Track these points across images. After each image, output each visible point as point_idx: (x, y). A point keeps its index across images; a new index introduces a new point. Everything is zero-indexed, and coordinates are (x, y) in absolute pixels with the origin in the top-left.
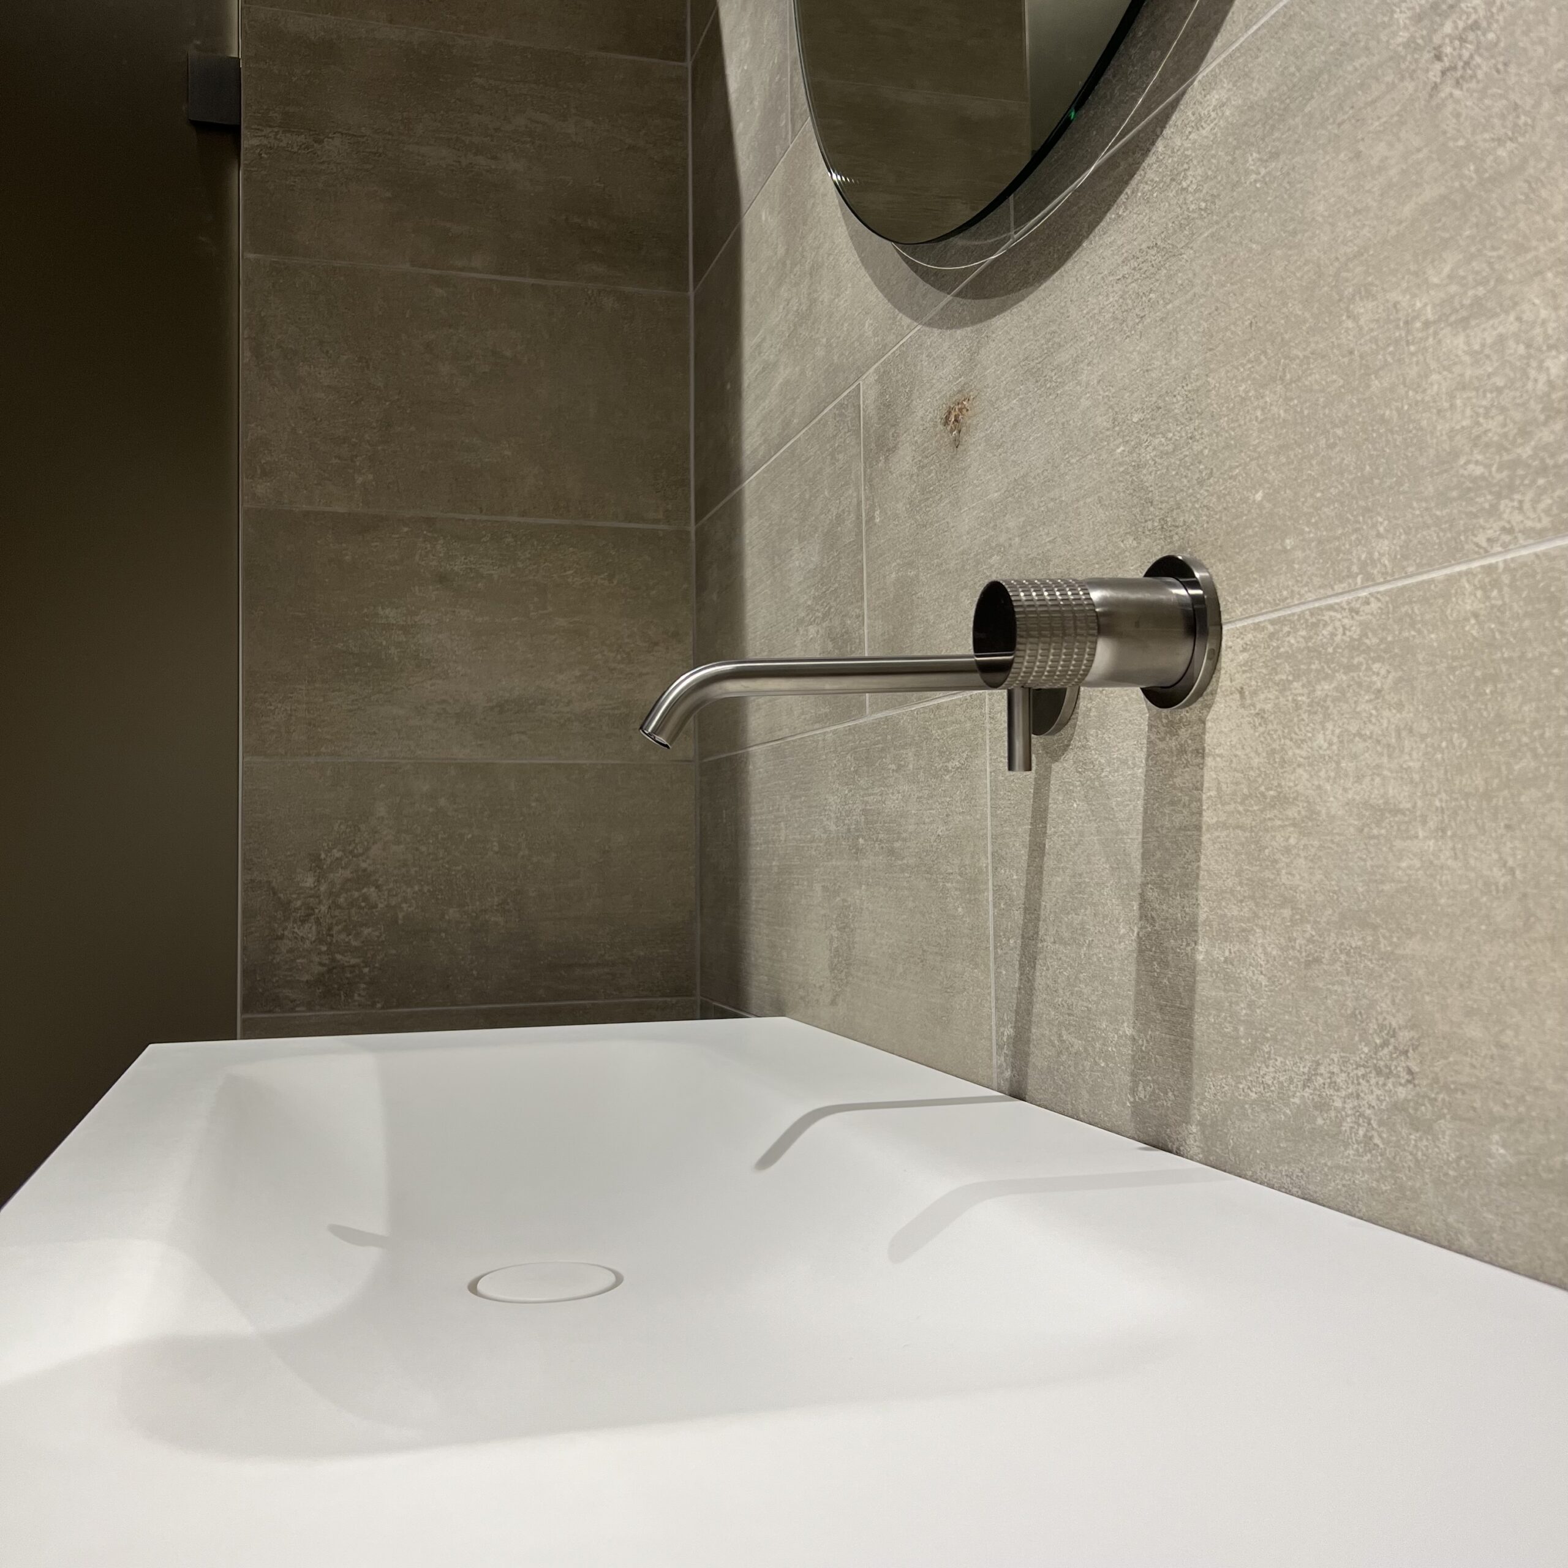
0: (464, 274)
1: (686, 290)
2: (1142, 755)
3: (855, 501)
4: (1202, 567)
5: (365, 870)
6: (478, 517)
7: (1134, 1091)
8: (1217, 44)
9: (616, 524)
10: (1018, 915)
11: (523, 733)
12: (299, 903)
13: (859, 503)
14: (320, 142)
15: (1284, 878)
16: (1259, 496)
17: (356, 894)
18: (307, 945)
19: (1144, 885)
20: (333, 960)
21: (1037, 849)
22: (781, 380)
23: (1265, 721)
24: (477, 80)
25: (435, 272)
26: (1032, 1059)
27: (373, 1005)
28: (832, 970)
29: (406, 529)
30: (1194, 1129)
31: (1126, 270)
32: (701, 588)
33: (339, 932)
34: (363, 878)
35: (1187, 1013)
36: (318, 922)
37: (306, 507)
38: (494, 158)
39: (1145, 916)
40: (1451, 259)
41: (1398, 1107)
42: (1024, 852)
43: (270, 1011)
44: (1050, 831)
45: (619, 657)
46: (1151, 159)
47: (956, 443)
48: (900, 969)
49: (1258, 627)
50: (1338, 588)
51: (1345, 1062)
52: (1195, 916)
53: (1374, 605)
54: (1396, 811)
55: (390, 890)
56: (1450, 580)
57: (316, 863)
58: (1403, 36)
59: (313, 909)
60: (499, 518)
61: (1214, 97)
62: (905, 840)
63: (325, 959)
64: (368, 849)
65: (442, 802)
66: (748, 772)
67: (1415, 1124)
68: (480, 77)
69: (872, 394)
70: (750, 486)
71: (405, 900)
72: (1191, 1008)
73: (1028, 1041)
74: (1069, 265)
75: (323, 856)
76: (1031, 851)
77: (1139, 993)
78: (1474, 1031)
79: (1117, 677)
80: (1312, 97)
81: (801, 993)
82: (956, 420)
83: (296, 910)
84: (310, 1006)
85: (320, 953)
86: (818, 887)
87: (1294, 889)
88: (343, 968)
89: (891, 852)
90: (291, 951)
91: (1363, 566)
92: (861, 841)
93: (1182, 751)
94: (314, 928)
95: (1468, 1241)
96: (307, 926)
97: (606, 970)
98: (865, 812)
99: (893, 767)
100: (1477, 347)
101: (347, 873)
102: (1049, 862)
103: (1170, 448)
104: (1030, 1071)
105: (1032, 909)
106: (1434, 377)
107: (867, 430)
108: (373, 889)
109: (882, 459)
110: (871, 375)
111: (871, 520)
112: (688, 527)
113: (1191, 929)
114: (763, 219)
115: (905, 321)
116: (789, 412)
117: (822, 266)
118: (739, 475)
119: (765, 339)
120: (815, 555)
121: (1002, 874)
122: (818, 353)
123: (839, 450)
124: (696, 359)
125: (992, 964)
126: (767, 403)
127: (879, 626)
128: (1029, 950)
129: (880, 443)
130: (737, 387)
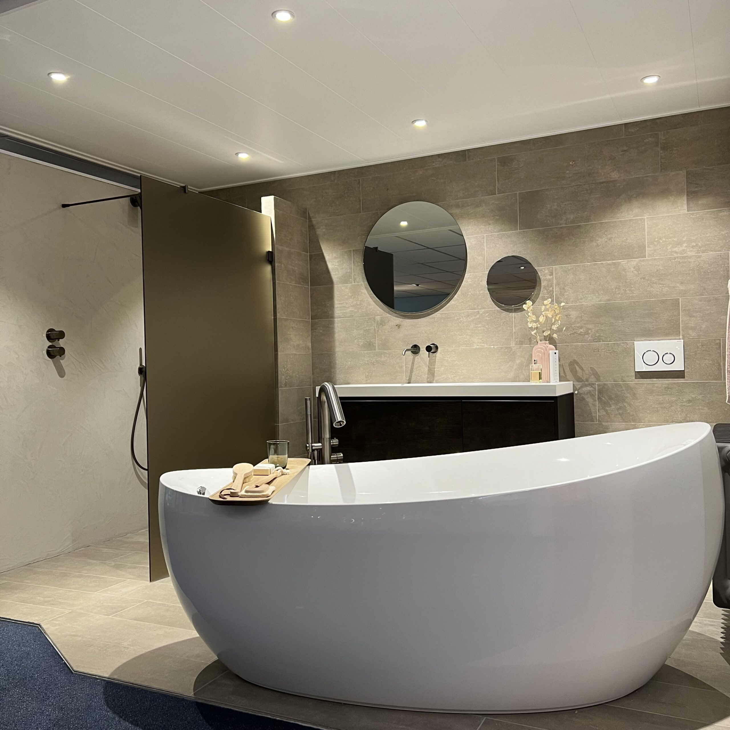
0: (293, 284)
1: (309, 286)
3: (374, 328)
4: (436, 345)
8: (439, 311)
11: (299, 349)
15: (444, 364)
16: (443, 341)
19: (429, 365)
22: (349, 310)
29: (289, 321)
30: (435, 381)
31: (428, 322)
35: (434, 374)
37: (282, 317)
38: (295, 268)
39: (429, 368)
44: (415, 362)
46: (430, 316)
49: (442, 349)
50: (450, 348)
56: (459, 348)
57: (284, 368)
59: (284, 374)
60: (296, 319)
63: (285, 381)
64: (288, 365)
65: (293, 359)
68: (293, 256)
69: (379, 319)
74: (419, 319)
76: (412, 364)
77: (428, 373)
80: (447, 319)
82: (399, 326)
89: (383, 364)
92: (374, 363)
93: (434, 356)
94: (284, 377)
98: (375, 360)
99: (383, 356)
103: (432, 336)
104: (411, 381)
107: (377, 322)
109: (381, 326)
110: (379, 317)
111: (378, 331)
112: (310, 320)
113: (435, 368)
114: (343, 288)
115: (387, 314)
116: (353, 314)
117: (364, 301)
118: (333, 317)
119: (344, 303)
120: (362, 332)
121: (407, 366)
122: (363, 310)
123: (369, 322)
124: (311, 296)
125: (405, 373)
126: (344, 311)
127: (380, 342)
128: (411, 372)
129: (381, 324)
130: (332, 306)
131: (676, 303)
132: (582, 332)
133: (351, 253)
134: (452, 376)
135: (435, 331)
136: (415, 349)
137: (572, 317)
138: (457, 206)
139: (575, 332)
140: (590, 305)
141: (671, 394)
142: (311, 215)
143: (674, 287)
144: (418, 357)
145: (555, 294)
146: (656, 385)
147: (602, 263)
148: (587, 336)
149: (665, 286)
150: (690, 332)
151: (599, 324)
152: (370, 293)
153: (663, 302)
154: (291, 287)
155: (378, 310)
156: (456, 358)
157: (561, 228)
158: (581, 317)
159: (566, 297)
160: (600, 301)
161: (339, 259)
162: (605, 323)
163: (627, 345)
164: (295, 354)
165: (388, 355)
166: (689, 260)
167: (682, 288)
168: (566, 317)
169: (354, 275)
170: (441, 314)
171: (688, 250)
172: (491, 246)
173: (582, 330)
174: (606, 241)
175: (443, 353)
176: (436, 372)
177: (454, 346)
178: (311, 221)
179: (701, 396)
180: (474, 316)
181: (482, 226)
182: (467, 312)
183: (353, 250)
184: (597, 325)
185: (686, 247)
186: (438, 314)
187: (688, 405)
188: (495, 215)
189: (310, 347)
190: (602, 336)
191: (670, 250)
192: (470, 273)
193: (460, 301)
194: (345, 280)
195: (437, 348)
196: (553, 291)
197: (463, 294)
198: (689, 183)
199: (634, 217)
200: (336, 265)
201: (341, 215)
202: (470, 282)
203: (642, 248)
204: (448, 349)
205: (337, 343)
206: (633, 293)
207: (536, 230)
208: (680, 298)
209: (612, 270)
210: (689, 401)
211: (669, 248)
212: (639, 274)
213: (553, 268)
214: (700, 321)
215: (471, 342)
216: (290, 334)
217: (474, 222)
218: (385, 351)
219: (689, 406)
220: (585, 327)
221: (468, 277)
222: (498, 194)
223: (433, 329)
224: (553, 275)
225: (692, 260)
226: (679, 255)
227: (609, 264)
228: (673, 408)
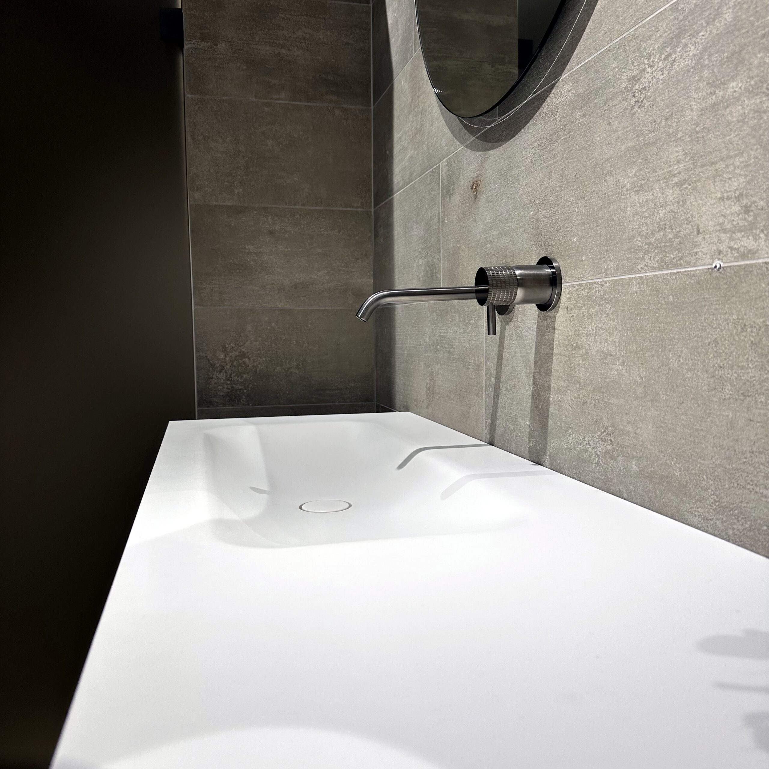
0: (277, 101)
1: (370, 106)
2: (535, 326)
3: (438, 212)
4: (556, 262)
5: (243, 352)
6: (285, 206)
7: (529, 444)
8: (568, 67)
9: (341, 209)
10: (493, 380)
11: (305, 297)
12: (218, 365)
13: (439, 213)
14: (216, 45)
15: (577, 374)
16: (575, 240)
17: (241, 361)
18: (222, 381)
19: (535, 372)
20: (232, 387)
21: (500, 356)
22: (409, 155)
23: (574, 320)
24: (281, 15)
25: (266, 101)
26: (497, 431)
27: (248, 405)
28: (427, 395)
29: (256, 212)
30: (547, 457)
31: (536, 144)
32: (376, 236)
33: (234, 376)
34: (243, 355)
35: (547, 418)
36: (226, 372)
37: (215, 203)
38: (289, 50)
39: (534, 383)
40: (635, 169)
41: (607, 452)
42: (496, 357)
43: (209, 407)
44: (505, 350)
45: (343, 265)
46: (545, 104)
47: (476, 197)
48: (452, 397)
49: (573, 286)
50: (598, 276)
51: (593, 436)
52: (550, 385)
53: (608, 285)
54: (611, 355)
55: (254, 360)
56: (630, 279)
57: (225, 350)
58: (624, 85)
59: (224, 367)
60: (293, 207)
61: (567, 87)
62: (454, 348)
63: (229, 387)
64: (244, 344)
65: (273, 324)
66: (395, 315)
67: (612, 458)
68: (282, 14)
69: (445, 170)
70: (397, 196)
71: (260, 363)
72: (548, 416)
73: (496, 425)
74: (516, 137)
75: (227, 346)
76: (498, 357)
77: (532, 410)
78: (630, 428)
79: (525, 301)
80: (596, 98)
81: (415, 403)
82: (476, 188)
83: (217, 367)
84: (224, 405)
85: (227, 384)
86: (422, 363)
87: (580, 378)
88: (236, 390)
89: (449, 352)
90: (216, 383)
91: (605, 270)
92: (438, 347)
93: (548, 327)
94: (225, 374)
95: (625, 495)
96: (222, 374)
97: (339, 391)
98: (440, 335)
99: (450, 320)
100: (641, 201)
101: (237, 353)
102: (504, 362)
103: (548, 216)
104: (496, 435)
105: (498, 378)
106: (629, 209)
107: (442, 184)
108: (247, 359)
109: (448, 198)
112: (371, 209)
113: (549, 388)
114: (403, 82)
115: (458, 143)
116: (413, 169)
117: (426, 111)
118: (392, 192)
119: (403, 135)
120: (422, 231)
122: (424, 147)
123: (432, 190)
124: (374, 137)
125: (484, 396)
127: (446, 265)
129: (447, 190)
130: (391, 153)
135: (555, 188)
144: (511, 328)
154: (268, 109)
175: (575, 312)
194: (405, 50)
195: (557, 279)
204: (591, 286)
205: (396, 277)
223: (550, 176)
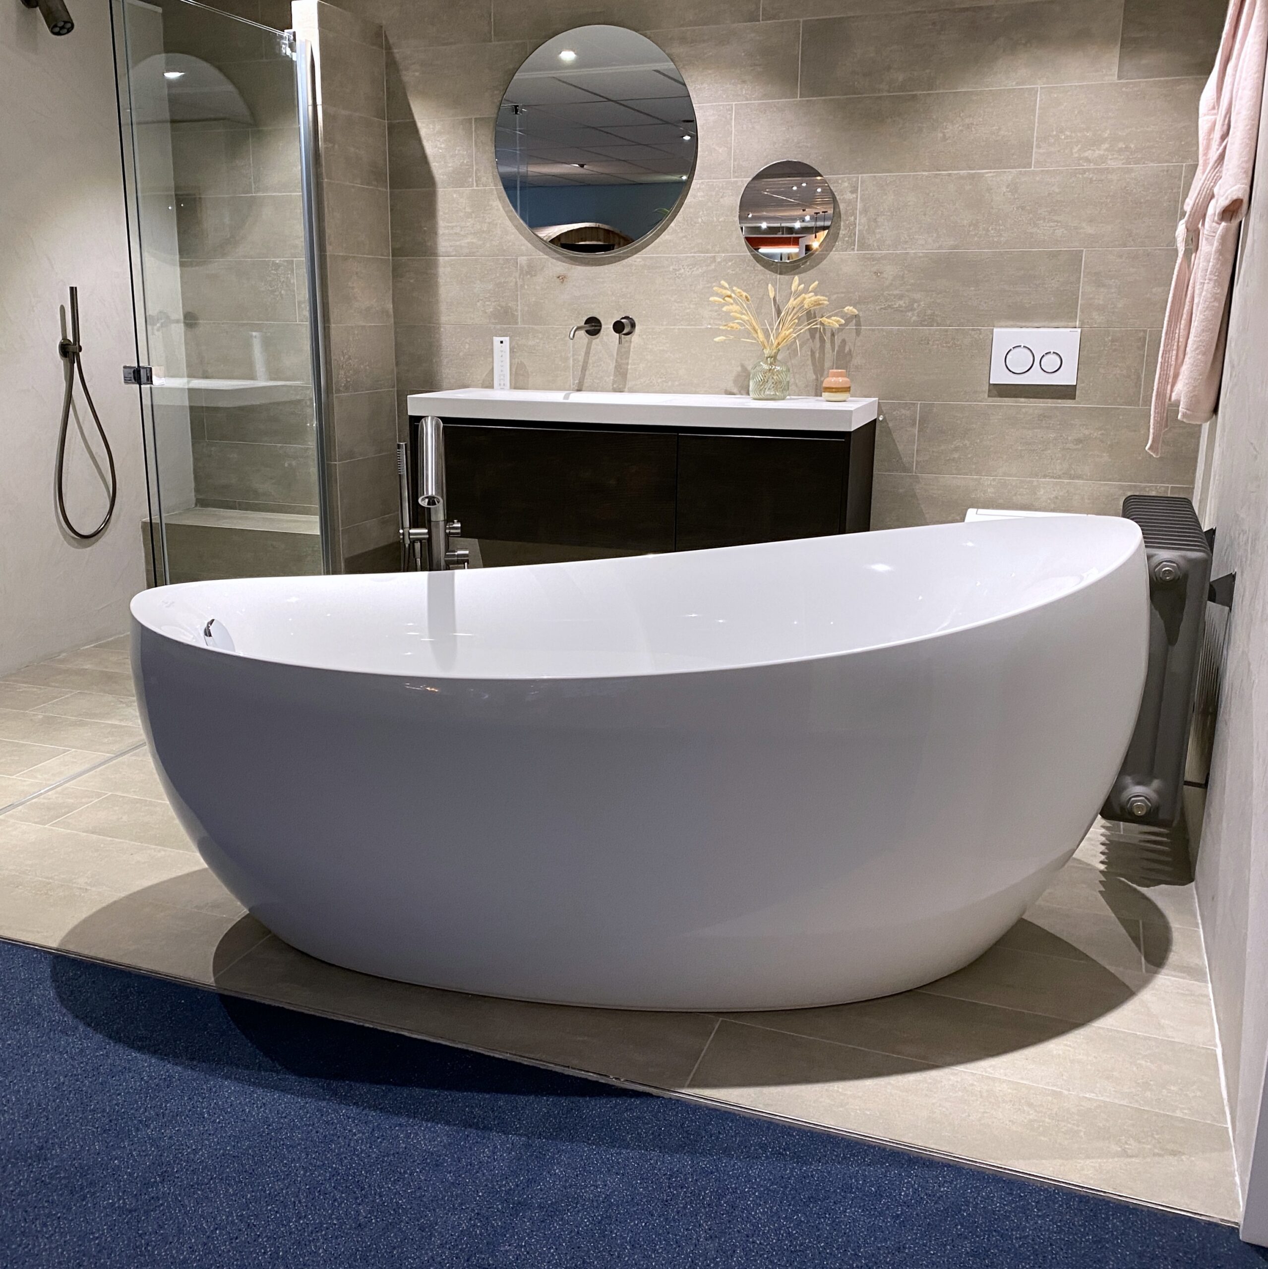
0: (356, 185)
1: (387, 189)
2: (616, 341)
3: (515, 281)
4: (633, 319)
5: (350, 355)
6: (361, 256)
8: (638, 254)
10: (581, 363)
11: (369, 317)
16: (645, 312)
17: (349, 362)
19: (617, 358)
22: (468, 241)
23: (644, 339)
25: (352, 184)
29: (351, 260)
31: (617, 274)
34: (349, 358)
37: (334, 254)
38: (361, 151)
39: (617, 363)
40: (675, 296)
42: (583, 353)
44: (592, 351)
47: (562, 282)
49: (643, 327)
50: (658, 326)
52: (628, 362)
53: (662, 329)
54: (665, 351)
55: (354, 361)
57: (343, 353)
58: (671, 270)
60: (364, 256)
61: (639, 260)
64: (350, 350)
65: (359, 337)
68: (357, 126)
69: (525, 261)
70: (444, 259)
72: (626, 374)
73: (583, 382)
74: (600, 267)
76: (586, 353)
77: (615, 373)
80: (655, 268)
82: (562, 278)
87: (647, 359)
91: (662, 324)
93: (627, 341)
101: (347, 356)
102: (591, 355)
103: (625, 301)
105: (586, 362)
107: (522, 268)
109: (529, 276)
110: (525, 258)
111: (522, 286)
112: (391, 258)
113: (628, 364)
114: (455, 196)
115: (541, 254)
116: (475, 250)
117: (496, 224)
118: (434, 254)
119: (456, 226)
120: (491, 286)
121: (576, 357)
122: (494, 243)
123: (506, 268)
124: (391, 210)
125: (571, 371)
126: (458, 243)
127: (526, 309)
128: (584, 368)
129: (528, 273)
130: (433, 231)
131: (1075, 258)
132: (902, 307)
133: (471, 123)
134: (660, 380)
135: (630, 293)
136: (593, 326)
137: (885, 275)
138: (683, 40)
139: (889, 306)
140: (921, 255)
141: (1048, 428)
142: (391, 41)
143: (1076, 228)
144: (598, 340)
145: (859, 231)
146: (1024, 410)
147: (950, 175)
148: (910, 314)
149: (1059, 224)
150: (1095, 315)
151: (933, 291)
152: (507, 209)
153: (1054, 255)
154: (353, 190)
155: (524, 245)
156: (668, 345)
157: (880, 98)
158: (903, 277)
159: (878, 236)
160: (940, 247)
161: (448, 136)
162: (946, 292)
163: (980, 334)
164: (364, 327)
165: (540, 336)
166: (1110, 177)
167: (1090, 230)
168: (875, 277)
169: (477, 170)
170: (644, 259)
171: (1110, 157)
172: (745, 126)
173: (901, 303)
174: (962, 131)
175: (644, 337)
176: (629, 371)
177: (665, 323)
178: (392, 53)
179: (1100, 433)
180: (706, 266)
181: (728, 86)
182: (693, 257)
183: (476, 119)
184: (930, 293)
185: (1107, 150)
186: (638, 258)
187: (1075, 447)
188: (755, 65)
189: (391, 311)
190: (937, 316)
191: (1076, 155)
192: (702, 179)
193: (681, 235)
194: (460, 179)
195: (633, 325)
196: (855, 224)
197: (687, 221)
198: (1127, 21)
199: (1017, 84)
200: (441, 148)
201: (451, 43)
202: (702, 197)
203: (1025, 148)
204: (653, 329)
205: (443, 307)
206: (1001, 236)
207: (831, 100)
208: (1085, 250)
209: (968, 187)
210: (1079, 441)
211: (1075, 149)
212: (1015, 199)
213: (858, 177)
214: (1114, 295)
215: (697, 317)
216: (353, 288)
217: (713, 76)
218: (535, 327)
219: (1075, 450)
220: (908, 296)
221: (698, 186)
222: (763, 20)
223: (627, 288)
224: (857, 193)
225: (1114, 177)
226: (1092, 166)
227: (962, 177)
228: (1049, 452)
